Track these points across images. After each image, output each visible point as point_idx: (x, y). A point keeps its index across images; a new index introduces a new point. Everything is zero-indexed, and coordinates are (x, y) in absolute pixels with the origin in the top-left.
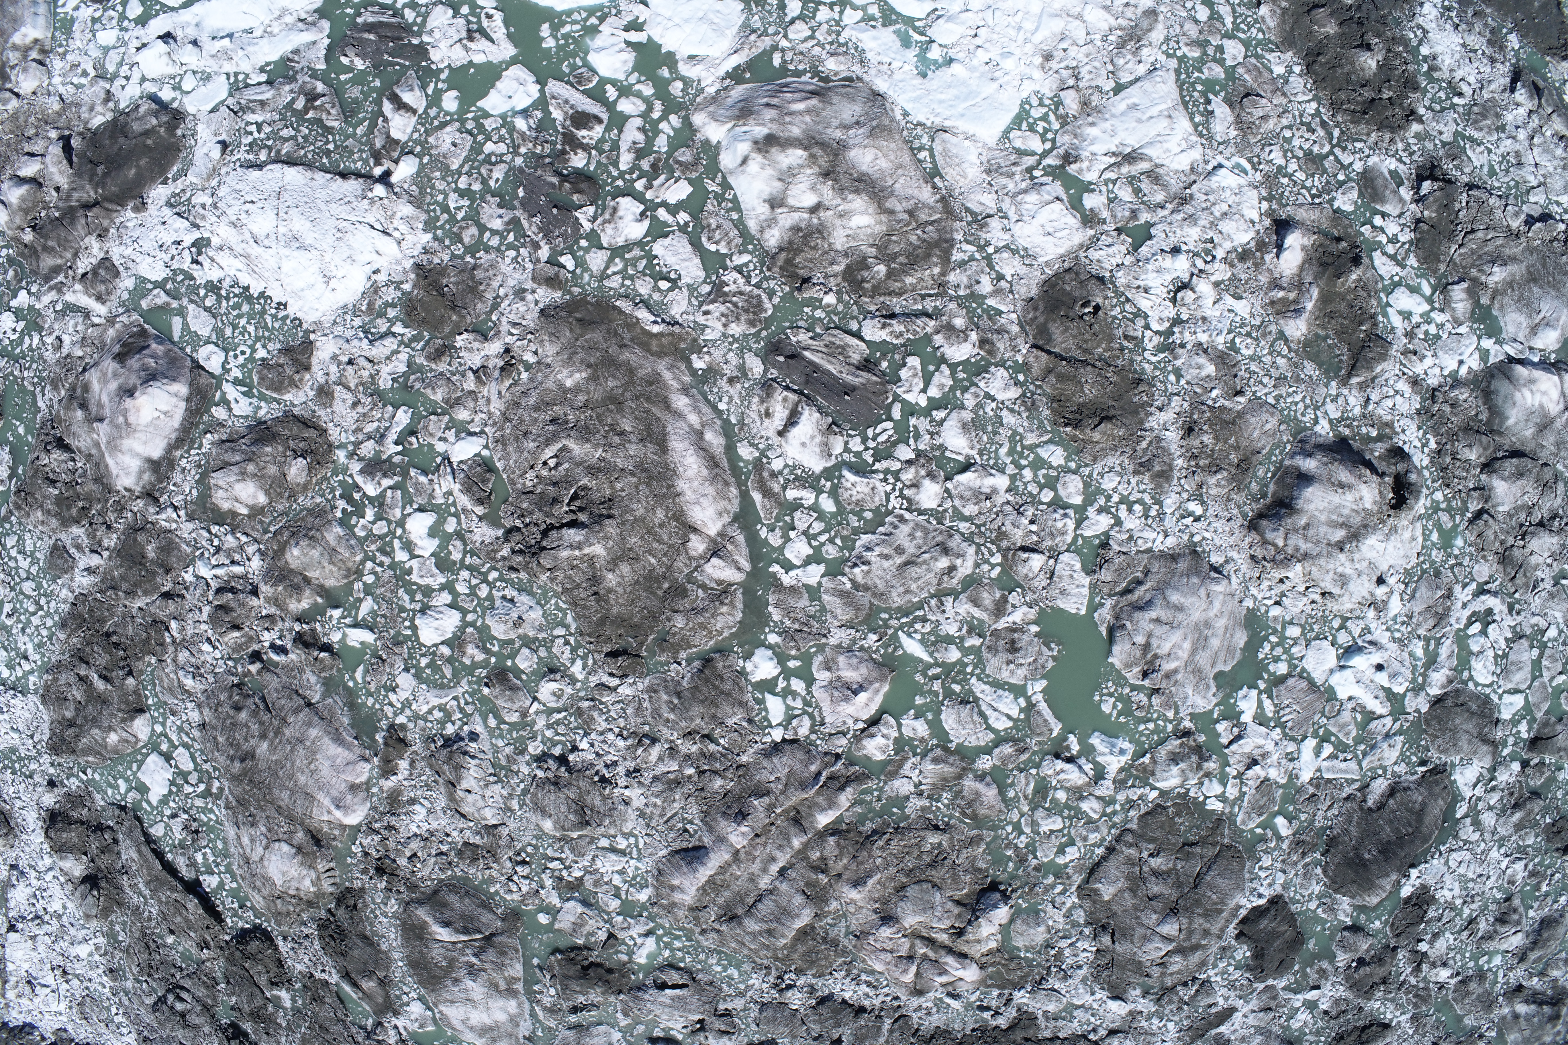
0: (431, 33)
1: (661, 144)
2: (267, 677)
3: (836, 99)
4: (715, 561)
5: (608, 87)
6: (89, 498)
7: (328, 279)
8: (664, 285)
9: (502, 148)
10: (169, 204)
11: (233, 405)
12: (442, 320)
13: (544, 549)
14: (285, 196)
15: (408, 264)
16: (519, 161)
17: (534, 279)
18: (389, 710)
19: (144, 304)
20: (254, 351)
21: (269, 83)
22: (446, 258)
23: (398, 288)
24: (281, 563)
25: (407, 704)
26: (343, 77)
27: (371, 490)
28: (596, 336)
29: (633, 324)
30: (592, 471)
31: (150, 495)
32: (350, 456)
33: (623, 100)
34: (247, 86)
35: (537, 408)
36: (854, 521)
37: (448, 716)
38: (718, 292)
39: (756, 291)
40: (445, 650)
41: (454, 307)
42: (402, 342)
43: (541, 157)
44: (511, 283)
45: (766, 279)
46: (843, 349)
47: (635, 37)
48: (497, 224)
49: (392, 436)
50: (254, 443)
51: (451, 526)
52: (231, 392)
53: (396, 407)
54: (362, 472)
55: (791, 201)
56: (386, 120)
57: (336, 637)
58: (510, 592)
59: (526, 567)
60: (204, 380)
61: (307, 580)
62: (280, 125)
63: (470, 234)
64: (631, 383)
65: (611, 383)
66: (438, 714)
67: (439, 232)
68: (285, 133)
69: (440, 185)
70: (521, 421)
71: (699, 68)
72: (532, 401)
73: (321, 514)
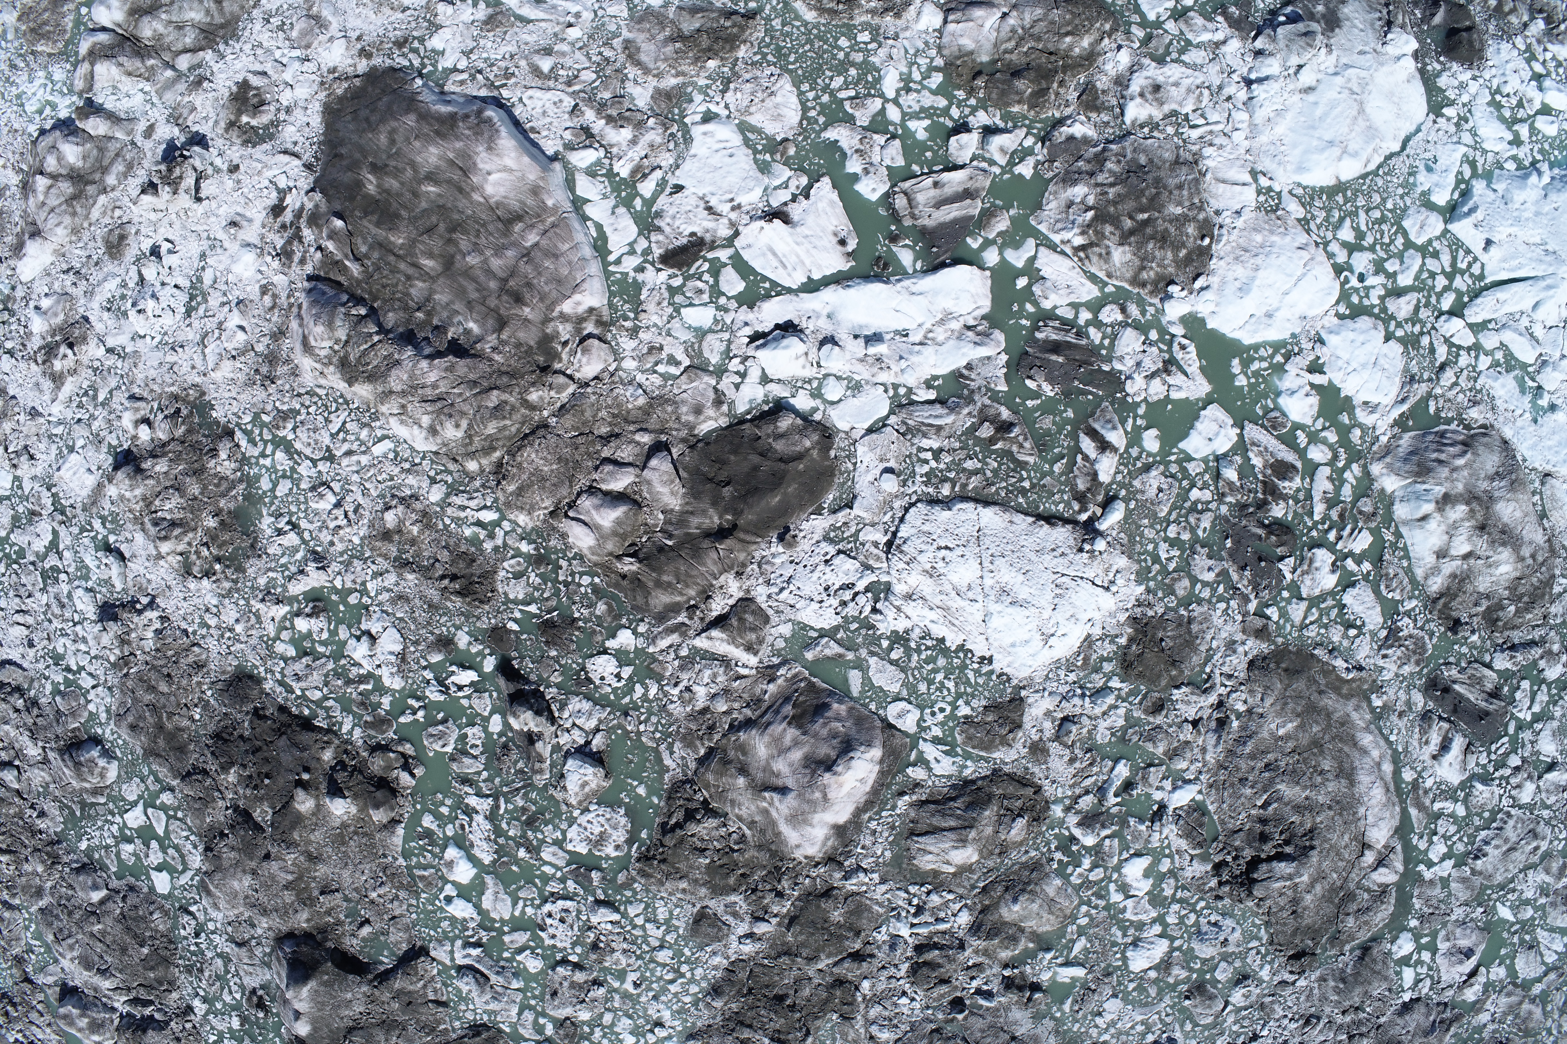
0: (1121, 359)
1: (1347, 492)
2: (972, 1020)
3: (1481, 450)
4: (1382, 870)
5: (1299, 433)
6: (753, 866)
7: (1047, 637)
8: (1352, 632)
9: (1207, 495)
10: (826, 538)
11: (933, 764)
12: (1159, 676)
13: (1255, 881)
14: (986, 542)
15: (1123, 617)
16: (1224, 509)
17: (1244, 631)
18: (1094, 1032)
19: (809, 656)
20: (955, 708)
21: (940, 401)
22: (1161, 611)
23: (1112, 642)
24: (992, 917)
25: (1113, 1024)
26: (1030, 403)
27: (1089, 840)
28: (1300, 685)
29: (1329, 671)
30: (1298, 809)
31: (831, 860)
32: (1067, 810)
33: (1312, 447)
34: (912, 403)
35: (1252, 756)
36: (1477, 821)
37: (1149, 1029)
38: (1393, 637)
39: (1421, 634)
40: (1153, 974)
41: (1174, 663)
42: (1118, 697)
43: (1245, 506)
44: (1224, 635)
45: (1428, 621)
46: (1480, 681)
47: (1318, 379)
48: (1210, 577)
49: (1112, 791)
50: (970, 806)
51: (1165, 865)
52: (930, 751)
53: (1116, 761)
54: (1079, 824)
55: (1453, 552)
56: (1086, 458)
57: (1045, 977)
58: (1213, 919)
59: (1230, 895)
60: (898, 741)
61: (1022, 930)
62: (962, 454)
63: (1182, 587)
64: (1329, 726)
65: (1315, 729)
66: (1140, 1028)
67: (1152, 584)
68: (969, 464)
69: (1149, 533)
70: (1238, 769)
71: (1375, 416)
72: (1248, 749)
73: (1035, 866)
